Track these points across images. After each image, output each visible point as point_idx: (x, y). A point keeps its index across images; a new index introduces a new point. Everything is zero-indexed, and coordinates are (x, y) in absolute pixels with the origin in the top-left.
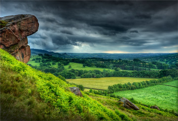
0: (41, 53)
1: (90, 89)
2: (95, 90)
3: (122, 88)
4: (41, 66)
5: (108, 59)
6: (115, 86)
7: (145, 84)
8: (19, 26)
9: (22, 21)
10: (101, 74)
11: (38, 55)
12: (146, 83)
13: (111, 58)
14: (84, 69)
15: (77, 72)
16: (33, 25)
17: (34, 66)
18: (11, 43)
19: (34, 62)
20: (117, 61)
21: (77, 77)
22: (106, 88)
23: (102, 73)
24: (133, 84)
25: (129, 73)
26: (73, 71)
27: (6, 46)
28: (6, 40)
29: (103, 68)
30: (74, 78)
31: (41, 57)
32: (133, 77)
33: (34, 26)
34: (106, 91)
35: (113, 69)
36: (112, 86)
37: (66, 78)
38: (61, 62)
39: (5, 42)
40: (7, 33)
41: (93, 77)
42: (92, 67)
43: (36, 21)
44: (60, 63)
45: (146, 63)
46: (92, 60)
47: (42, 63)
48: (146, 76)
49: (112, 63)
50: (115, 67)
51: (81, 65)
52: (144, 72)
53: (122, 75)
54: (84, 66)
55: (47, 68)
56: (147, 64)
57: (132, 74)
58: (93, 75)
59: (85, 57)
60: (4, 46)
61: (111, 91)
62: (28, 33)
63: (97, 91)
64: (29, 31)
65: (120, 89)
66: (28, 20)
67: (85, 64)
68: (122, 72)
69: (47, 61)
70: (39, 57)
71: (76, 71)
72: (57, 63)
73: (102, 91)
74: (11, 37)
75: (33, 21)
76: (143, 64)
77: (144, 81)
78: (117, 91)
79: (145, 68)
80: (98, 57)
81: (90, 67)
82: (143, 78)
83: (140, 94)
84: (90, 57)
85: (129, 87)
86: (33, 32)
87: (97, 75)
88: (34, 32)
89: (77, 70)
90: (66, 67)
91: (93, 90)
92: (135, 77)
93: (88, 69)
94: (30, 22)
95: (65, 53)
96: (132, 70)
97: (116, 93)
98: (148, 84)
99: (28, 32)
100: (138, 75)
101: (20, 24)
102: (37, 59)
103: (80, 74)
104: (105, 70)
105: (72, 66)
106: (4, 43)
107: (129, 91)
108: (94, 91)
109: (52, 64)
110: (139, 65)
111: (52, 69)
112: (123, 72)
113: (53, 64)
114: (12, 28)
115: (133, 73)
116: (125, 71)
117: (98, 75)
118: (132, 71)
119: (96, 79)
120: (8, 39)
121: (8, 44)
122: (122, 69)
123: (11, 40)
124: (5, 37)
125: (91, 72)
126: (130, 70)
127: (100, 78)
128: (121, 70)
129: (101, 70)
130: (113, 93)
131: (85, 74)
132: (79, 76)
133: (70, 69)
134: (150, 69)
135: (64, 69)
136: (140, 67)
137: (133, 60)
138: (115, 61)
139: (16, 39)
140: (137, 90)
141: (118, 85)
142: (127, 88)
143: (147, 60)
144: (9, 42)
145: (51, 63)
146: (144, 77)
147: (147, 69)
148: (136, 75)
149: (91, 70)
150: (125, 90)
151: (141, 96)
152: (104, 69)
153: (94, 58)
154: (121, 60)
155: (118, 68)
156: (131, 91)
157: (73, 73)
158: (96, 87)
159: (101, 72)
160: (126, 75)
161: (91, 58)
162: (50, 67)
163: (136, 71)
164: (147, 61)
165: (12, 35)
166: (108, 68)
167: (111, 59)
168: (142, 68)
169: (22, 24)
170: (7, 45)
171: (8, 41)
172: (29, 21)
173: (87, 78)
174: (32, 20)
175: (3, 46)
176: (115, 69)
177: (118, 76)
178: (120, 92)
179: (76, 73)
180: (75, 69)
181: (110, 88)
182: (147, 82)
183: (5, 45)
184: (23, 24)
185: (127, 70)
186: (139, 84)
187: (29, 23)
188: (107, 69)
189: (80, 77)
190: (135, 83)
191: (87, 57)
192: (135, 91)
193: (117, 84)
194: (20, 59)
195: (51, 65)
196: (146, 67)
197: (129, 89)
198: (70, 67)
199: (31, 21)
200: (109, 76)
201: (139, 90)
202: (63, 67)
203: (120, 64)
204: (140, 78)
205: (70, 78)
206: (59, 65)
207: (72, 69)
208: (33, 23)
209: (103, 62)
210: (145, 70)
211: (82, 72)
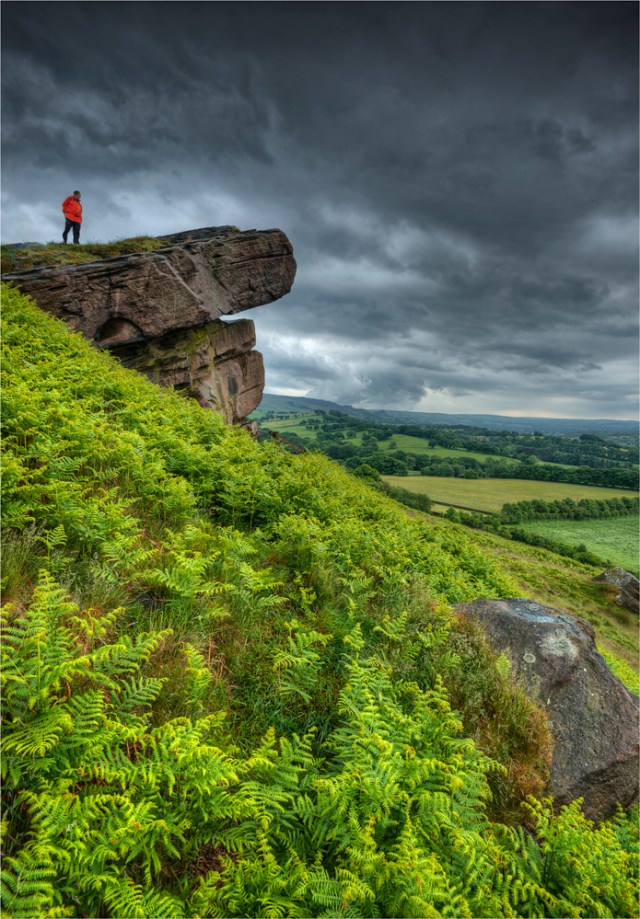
0: (321, 408)
1: (447, 508)
2: (465, 512)
3: (544, 511)
4: (320, 437)
5: (500, 430)
6: (524, 506)
7: (619, 508)
8: (213, 261)
9: (226, 245)
10: (480, 470)
11: (314, 413)
12: (623, 504)
13: (511, 428)
14: (430, 453)
15: (413, 458)
16: (271, 267)
17: (303, 437)
18: (165, 321)
19: (303, 427)
20: (528, 436)
21: (410, 472)
22: (497, 509)
23: (483, 467)
24: (582, 504)
25: (565, 472)
26: (401, 456)
27: (148, 330)
28: (147, 306)
29: (487, 453)
30: (404, 474)
31: (320, 418)
32: (578, 483)
33: (275, 271)
34: (495, 516)
35: (515, 458)
36: (514, 505)
37: (380, 471)
38: (370, 432)
39: (141, 311)
40: (146, 273)
41: (456, 475)
42: (454, 449)
43: (285, 252)
44: (367, 433)
45: (619, 447)
46: (454, 430)
47: (322, 431)
48: (619, 484)
49: (514, 441)
50: (523, 454)
51: (424, 443)
52: (614, 473)
53: (544, 476)
54: (432, 445)
55: (335, 444)
56: (622, 450)
57: (575, 476)
58: (455, 469)
59: (434, 423)
60: (135, 330)
61: (511, 519)
62: (251, 298)
63: (470, 513)
64: (253, 290)
65: (539, 514)
66: (253, 244)
67: (434, 440)
68: (543, 467)
69: (335, 427)
70: (315, 418)
71: (408, 457)
72: (360, 435)
73: (485, 516)
74: (167, 294)
75: (271, 248)
76: (612, 450)
77: (616, 499)
78: (530, 518)
79: (614, 461)
80: (472, 424)
81: (450, 448)
82: (609, 490)
83: (604, 536)
84: (450, 424)
85: (566, 511)
86: (270, 293)
87: (467, 471)
88: (274, 293)
89: (413, 455)
90: (383, 445)
91: (457, 511)
92: (586, 484)
93: (442, 453)
94: (260, 250)
95: (383, 411)
96: (576, 464)
97: (527, 525)
98: (628, 507)
99: (251, 292)
100: (594, 480)
101: (217, 256)
102: (312, 421)
103: (420, 466)
104: (491, 459)
105: (397, 443)
106: (135, 318)
107: (568, 522)
108: (461, 514)
109: (346, 437)
110: (597, 451)
111: (346, 447)
112: (547, 468)
113: (351, 435)
114: (182, 265)
115: (578, 472)
116: (553, 465)
117: (470, 470)
118: (576, 468)
119: (465, 480)
120: (152, 303)
121: (154, 322)
122: (544, 460)
123: (167, 308)
124: (140, 291)
125: (451, 463)
126: (568, 463)
127: (475, 478)
128: (541, 463)
129: (481, 458)
130: (516, 523)
131: (434, 465)
132: (416, 469)
133: (394, 451)
134: (630, 466)
135: (376, 450)
136: (600, 459)
137: (577, 438)
138: (521, 437)
139: (189, 306)
140: (592, 521)
141: (534, 502)
142: (561, 512)
143: (624, 441)
144: (158, 315)
145: (345, 433)
146: (613, 487)
147: (622, 464)
148: (589, 479)
149: (452, 457)
150: (555, 518)
151: (606, 540)
152: (488, 456)
153: (461, 426)
154: (541, 435)
155: (533, 458)
156: (573, 522)
157: (399, 461)
158: (465, 503)
159: (478, 463)
160: (556, 477)
161: (453, 427)
162: (341, 444)
163: (587, 467)
164: (622, 442)
165: (172, 287)
166: (500, 455)
167: (511, 431)
168: (605, 460)
169: (227, 257)
170: (148, 325)
171: (155, 308)
172: (255, 246)
173: (440, 475)
174: (270, 245)
175: (131, 328)
176: (523, 459)
177: (529, 479)
178: (539, 522)
179: (410, 461)
180: (406, 451)
181: (507, 508)
182: (625, 501)
183: (143, 328)
184: (231, 258)
185: (557, 462)
186: (600, 504)
187: (254, 258)
188: (497, 458)
189: (419, 472)
190: (587, 500)
191: (439, 423)
192: (585, 523)
193: (529, 498)
194: (221, 397)
195: (343, 437)
196: (618, 458)
197: (568, 517)
198: (393, 446)
199: (264, 248)
200: (504, 477)
201: (599, 521)
202: (375, 445)
203: (539, 446)
204: (600, 489)
205: (391, 472)
206: (366, 438)
207: (399, 452)
208: (272, 256)
209: (488, 439)
210: (617, 465)
211: (426, 460)
